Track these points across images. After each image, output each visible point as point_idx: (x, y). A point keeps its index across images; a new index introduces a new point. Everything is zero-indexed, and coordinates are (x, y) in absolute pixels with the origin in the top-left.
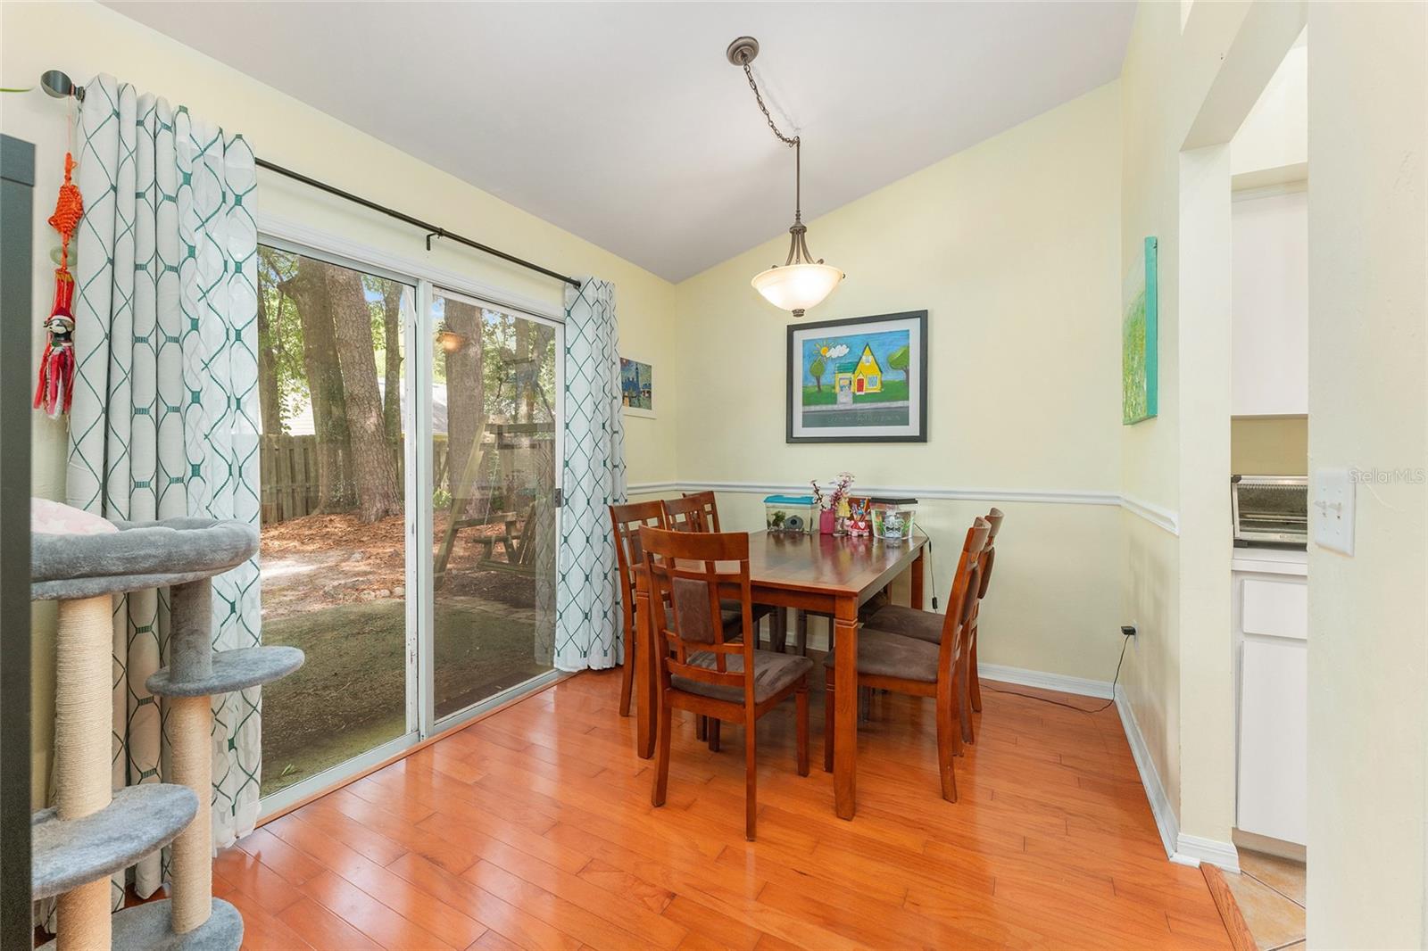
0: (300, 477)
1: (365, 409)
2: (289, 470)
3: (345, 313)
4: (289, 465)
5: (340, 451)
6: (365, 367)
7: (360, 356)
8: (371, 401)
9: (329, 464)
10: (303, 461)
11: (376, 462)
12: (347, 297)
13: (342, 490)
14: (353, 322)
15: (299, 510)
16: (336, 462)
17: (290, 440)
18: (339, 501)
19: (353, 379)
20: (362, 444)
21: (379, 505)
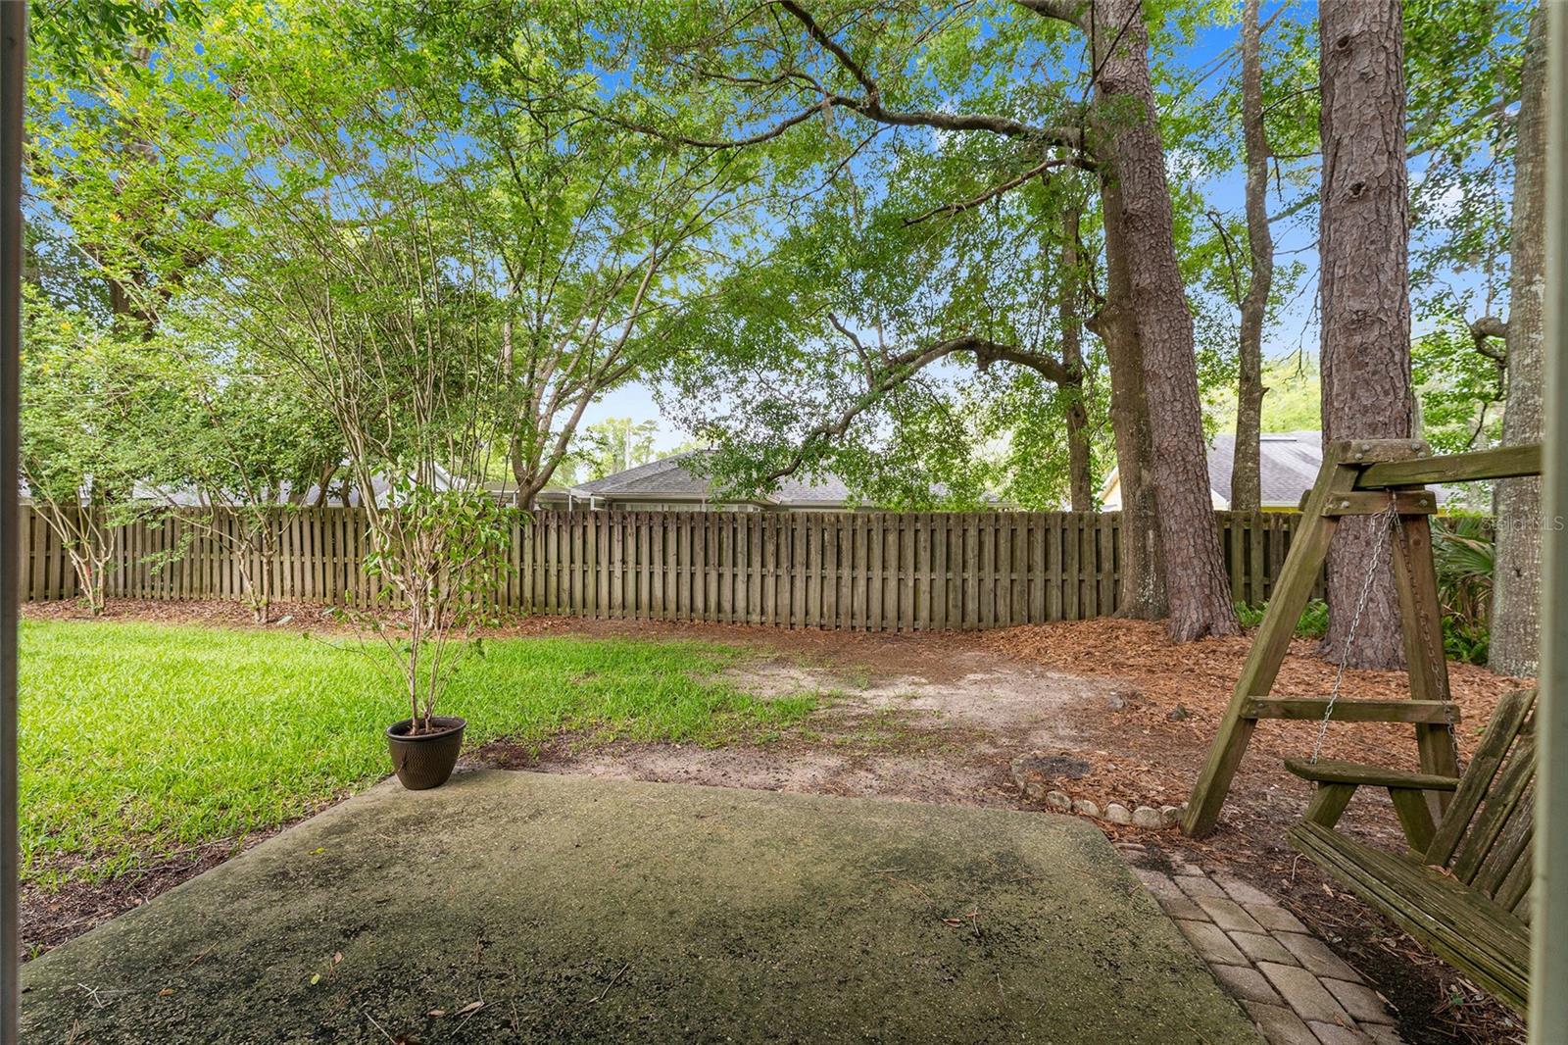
0: (1107, 566)
1: (1177, 468)
2: (1094, 555)
3: (1153, 332)
4: (1094, 549)
5: (1151, 532)
6: (1179, 406)
7: (1173, 390)
8: (1187, 455)
9: (1136, 548)
10: (1111, 545)
11: (1192, 550)
12: (1157, 307)
13: (1151, 587)
14: (1164, 341)
15: (1104, 609)
16: (1144, 547)
17: (1097, 518)
18: (1147, 602)
19: (1163, 427)
20: (1172, 522)
21: (1195, 617)
